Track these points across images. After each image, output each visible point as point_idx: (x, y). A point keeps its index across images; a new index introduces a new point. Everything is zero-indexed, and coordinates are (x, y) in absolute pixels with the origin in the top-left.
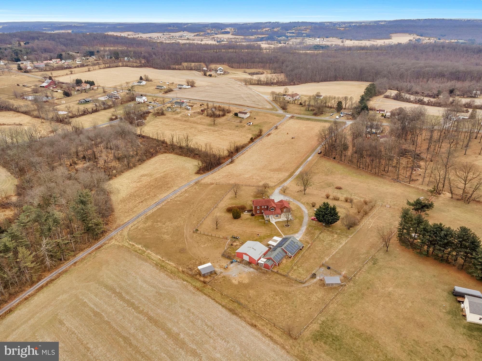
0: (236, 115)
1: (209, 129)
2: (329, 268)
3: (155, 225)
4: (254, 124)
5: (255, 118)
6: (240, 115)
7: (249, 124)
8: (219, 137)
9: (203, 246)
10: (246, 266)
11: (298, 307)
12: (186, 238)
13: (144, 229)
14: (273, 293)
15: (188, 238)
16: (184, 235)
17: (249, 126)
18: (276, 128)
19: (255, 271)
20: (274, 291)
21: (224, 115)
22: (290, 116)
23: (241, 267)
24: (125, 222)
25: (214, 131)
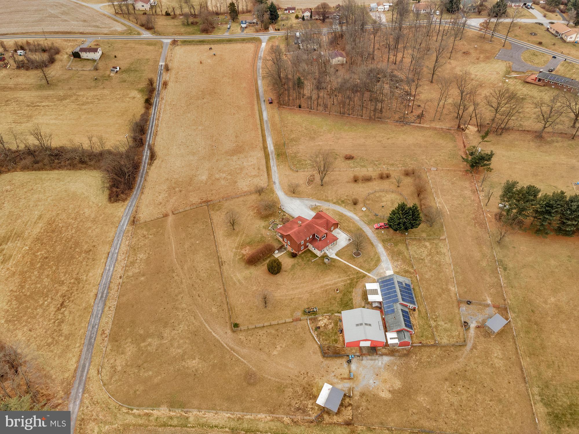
0: (76, 55)
1: (47, 98)
2: (469, 303)
3: (146, 347)
4: (122, 68)
5: (115, 57)
6: (84, 55)
7: (116, 70)
8: (81, 109)
9: (275, 353)
10: (373, 358)
11: (494, 389)
12: (232, 349)
13: (132, 366)
14: (447, 383)
15: (236, 348)
16: (223, 346)
17: (117, 75)
18: (167, 69)
19: (392, 358)
20: (446, 380)
21: (52, 61)
22: (169, 41)
23: (368, 362)
24: (73, 368)
25: (62, 99)
